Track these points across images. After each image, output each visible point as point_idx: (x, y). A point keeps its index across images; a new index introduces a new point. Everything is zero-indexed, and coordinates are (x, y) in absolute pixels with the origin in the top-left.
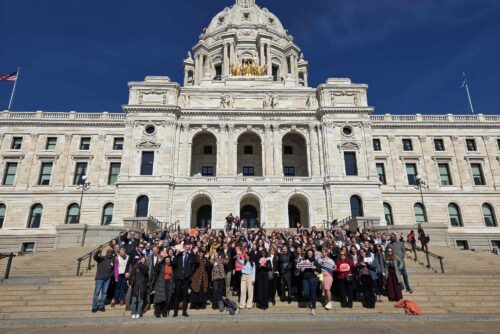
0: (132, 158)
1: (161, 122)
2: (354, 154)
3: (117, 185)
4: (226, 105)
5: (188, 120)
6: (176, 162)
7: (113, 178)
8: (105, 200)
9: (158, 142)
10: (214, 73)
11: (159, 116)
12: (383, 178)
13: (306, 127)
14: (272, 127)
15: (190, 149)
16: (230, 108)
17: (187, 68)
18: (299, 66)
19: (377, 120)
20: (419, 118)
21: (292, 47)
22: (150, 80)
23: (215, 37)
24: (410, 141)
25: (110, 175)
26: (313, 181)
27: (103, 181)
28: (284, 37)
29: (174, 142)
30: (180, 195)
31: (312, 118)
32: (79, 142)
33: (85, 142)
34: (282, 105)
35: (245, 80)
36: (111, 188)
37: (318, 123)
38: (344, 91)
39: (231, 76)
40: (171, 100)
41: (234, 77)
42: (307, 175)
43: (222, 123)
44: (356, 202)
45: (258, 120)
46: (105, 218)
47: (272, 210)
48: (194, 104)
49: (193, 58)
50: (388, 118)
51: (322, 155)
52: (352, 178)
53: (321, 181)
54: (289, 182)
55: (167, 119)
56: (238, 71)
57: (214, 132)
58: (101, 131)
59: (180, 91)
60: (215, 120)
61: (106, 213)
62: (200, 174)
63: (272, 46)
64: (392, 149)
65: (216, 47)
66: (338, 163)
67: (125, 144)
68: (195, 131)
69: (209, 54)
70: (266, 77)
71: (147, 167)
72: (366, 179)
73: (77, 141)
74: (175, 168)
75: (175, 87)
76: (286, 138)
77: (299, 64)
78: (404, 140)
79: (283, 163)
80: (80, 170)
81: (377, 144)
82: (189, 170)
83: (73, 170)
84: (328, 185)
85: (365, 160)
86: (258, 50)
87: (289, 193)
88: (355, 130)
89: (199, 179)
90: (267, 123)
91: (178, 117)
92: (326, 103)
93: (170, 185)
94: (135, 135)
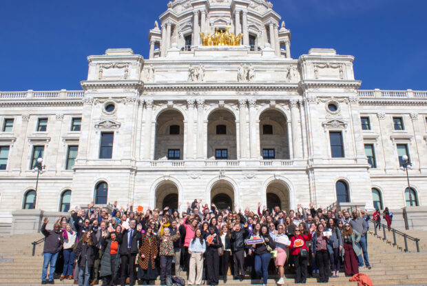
0: (90, 140)
1: (121, 99)
2: (340, 133)
3: (75, 170)
4: (195, 79)
5: (152, 95)
6: (138, 143)
7: (70, 161)
8: (63, 186)
9: (117, 122)
10: (183, 43)
11: (119, 92)
12: (372, 161)
13: (287, 102)
14: (247, 103)
15: (154, 128)
16: (200, 81)
17: (154, 39)
18: (280, 35)
19: (365, 95)
20: (410, 94)
21: (271, 15)
22: (111, 53)
23: (185, 5)
24: (400, 119)
25: (68, 159)
26: (295, 165)
27: (61, 166)
28: (262, 4)
29: (136, 121)
30: (143, 181)
31: (293, 93)
32: (36, 122)
33: (42, 123)
34: (259, 78)
35: (218, 50)
36: (69, 173)
37: (300, 98)
38: (328, 62)
39: (201, 46)
40: (134, 74)
41: (205, 47)
42: (288, 157)
43: (190, 99)
44: (343, 188)
45: (231, 95)
46: (64, 207)
47: (248, 197)
48: (159, 78)
49: (160, 28)
50: (378, 94)
51: (304, 135)
52: (338, 161)
53: (304, 165)
54: (268, 167)
55: (128, 95)
56: (209, 40)
57: (181, 108)
58: (59, 110)
59: (143, 64)
60: (182, 95)
61: (64, 201)
62: (165, 158)
63: (249, 13)
64: (382, 128)
65: (186, 15)
66: (322, 144)
67: (83, 124)
68: (160, 108)
69: (178, 23)
70: (241, 46)
71: (106, 150)
72: (353, 162)
73: (34, 122)
74: (137, 150)
75: (138, 59)
76: (264, 116)
77: (280, 33)
78: (394, 118)
79: (261, 145)
80: (37, 153)
81: (365, 122)
82: (152, 152)
83: (30, 154)
84: (312, 169)
85: (353, 140)
86: (233, 17)
87: (267, 179)
88: (341, 106)
89: (165, 163)
90: (242, 98)
91: (141, 92)
92: (309, 75)
93: (132, 170)
94: (93, 114)
